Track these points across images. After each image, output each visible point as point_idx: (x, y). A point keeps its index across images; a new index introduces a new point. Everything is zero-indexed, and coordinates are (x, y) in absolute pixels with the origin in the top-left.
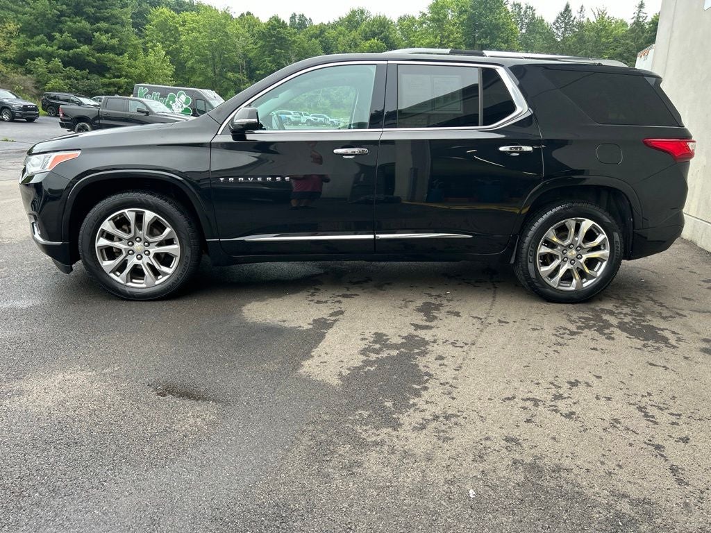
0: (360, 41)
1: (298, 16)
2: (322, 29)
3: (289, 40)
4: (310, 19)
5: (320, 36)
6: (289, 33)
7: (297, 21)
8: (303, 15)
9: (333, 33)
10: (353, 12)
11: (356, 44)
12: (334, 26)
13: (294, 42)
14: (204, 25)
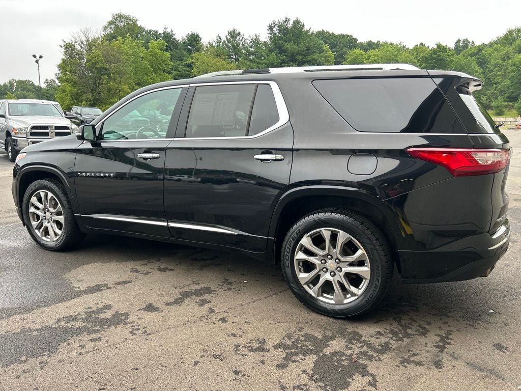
0: (512, 54)
1: (462, 41)
2: (480, 49)
3: (447, 60)
4: (473, 42)
5: (477, 54)
6: (448, 55)
7: (461, 44)
8: (466, 40)
9: (490, 50)
10: (511, 32)
11: (508, 57)
12: (491, 45)
13: (452, 61)
14: (382, 58)
